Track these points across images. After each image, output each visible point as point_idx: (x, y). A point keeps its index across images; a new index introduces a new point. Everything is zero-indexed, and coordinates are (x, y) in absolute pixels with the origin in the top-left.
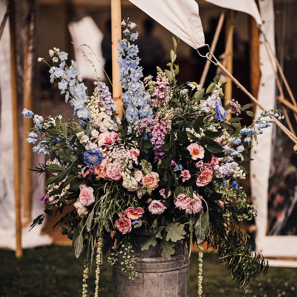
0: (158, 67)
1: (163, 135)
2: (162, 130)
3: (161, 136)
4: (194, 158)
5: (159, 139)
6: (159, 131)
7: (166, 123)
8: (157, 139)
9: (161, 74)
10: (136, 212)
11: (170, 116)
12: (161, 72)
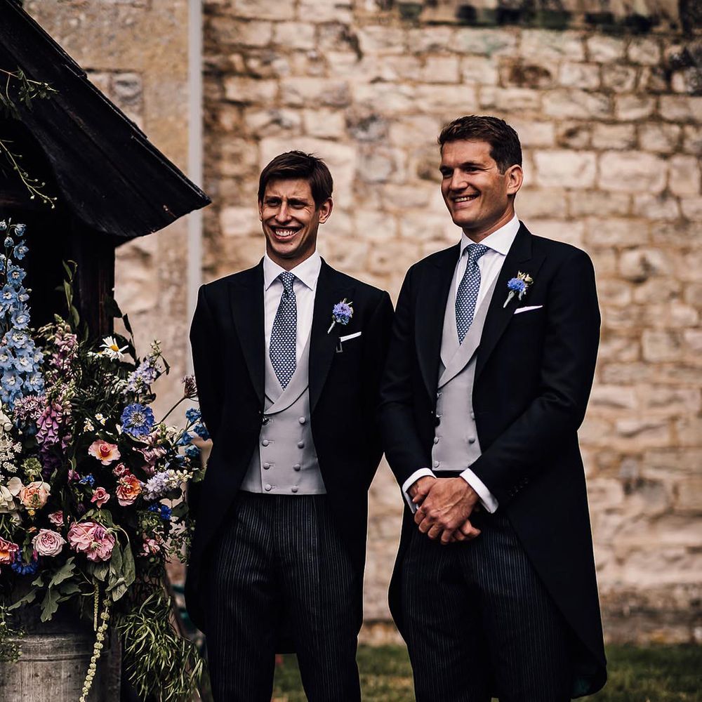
0: (56, 315)
1: (56, 427)
2: (54, 419)
3: (52, 428)
4: (106, 462)
5: (51, 434)
6: (49, 421)
7: (62, 407)
8: (47, 434)
9: (63, 327)
10: (5, 548)
11: (69, 395)
12: (63, 324)
